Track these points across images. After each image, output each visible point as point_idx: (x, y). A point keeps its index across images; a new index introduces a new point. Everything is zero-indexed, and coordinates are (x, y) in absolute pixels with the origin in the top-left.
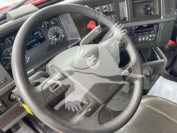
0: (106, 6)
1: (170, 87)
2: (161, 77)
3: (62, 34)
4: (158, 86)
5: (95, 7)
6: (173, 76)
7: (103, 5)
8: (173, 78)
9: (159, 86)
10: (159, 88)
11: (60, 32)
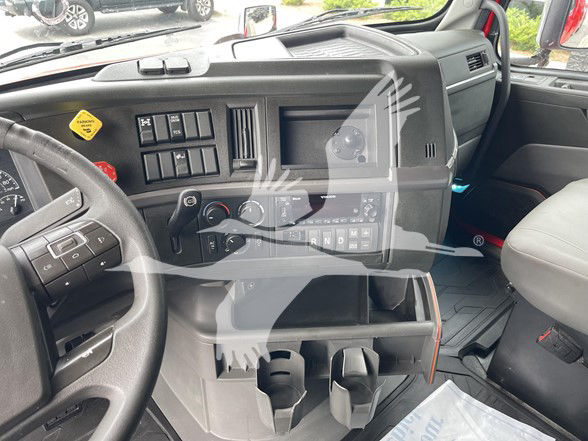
0: (181, 117)
1: (474, 430)
2: (449, 382)
3: (14, 192)
4: (426, 419)
5: (137, 117)
6: (497, 386)
7: (169, 113)
8: (494, 396)
9: (433, 419)
10: (430, 425)
11: (7, 186)
